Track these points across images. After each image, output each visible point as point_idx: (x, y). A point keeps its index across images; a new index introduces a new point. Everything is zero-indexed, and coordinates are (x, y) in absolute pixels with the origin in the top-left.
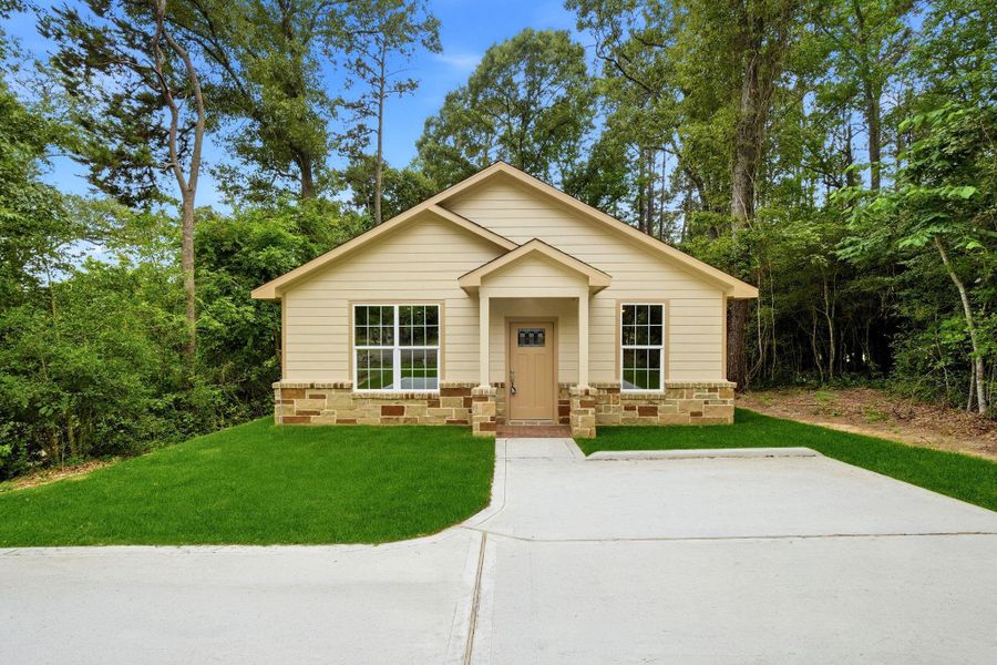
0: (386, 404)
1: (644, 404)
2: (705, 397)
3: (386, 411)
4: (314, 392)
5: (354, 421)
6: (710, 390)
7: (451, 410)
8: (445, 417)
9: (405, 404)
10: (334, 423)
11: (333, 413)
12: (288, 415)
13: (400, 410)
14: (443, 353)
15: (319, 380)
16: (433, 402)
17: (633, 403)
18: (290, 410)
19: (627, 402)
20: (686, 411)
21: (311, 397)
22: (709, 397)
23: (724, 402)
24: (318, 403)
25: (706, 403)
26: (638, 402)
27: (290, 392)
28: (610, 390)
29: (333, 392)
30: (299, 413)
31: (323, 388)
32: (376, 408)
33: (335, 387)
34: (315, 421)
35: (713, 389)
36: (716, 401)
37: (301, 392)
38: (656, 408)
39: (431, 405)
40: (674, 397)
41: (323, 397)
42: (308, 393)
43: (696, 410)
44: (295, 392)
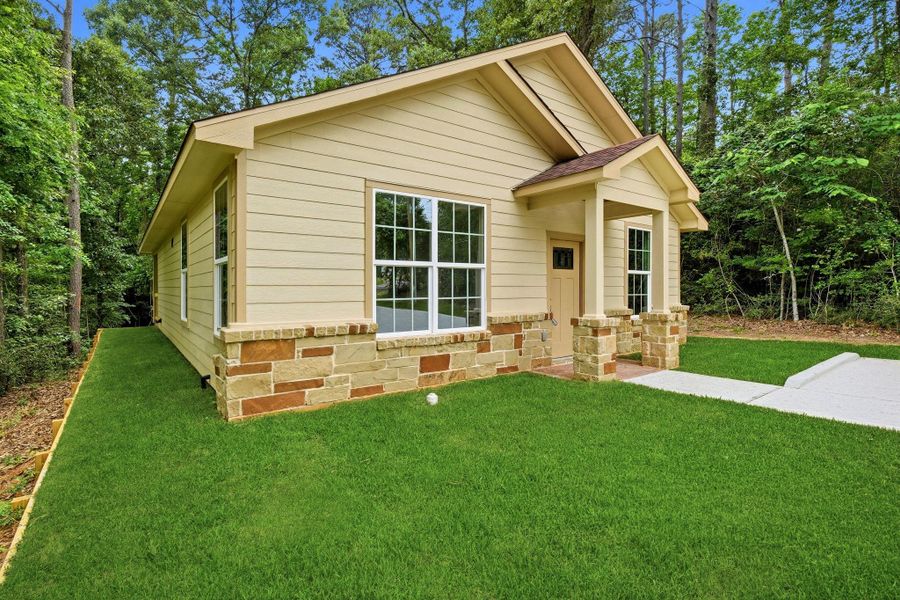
0: (426, 353)
3: (427, 364)
4: (313, 344)
5: (379, 389)
7: (502, 354)
8: (494, 364)
9: (451, 351)
10: (346, 397)
11: (346, 380)
12: (258, 394)
13: (444, 361)
14: (489, 275)
15: (323, 321)
16: (483, 345)
18: (263, 383)
21: (307, 353)
24: (320, 363)
27: (263, 347)
29: (346, 341)
30: (280, 387)
31: (333, 334)
32: (412, 361)
33: (353, 331)
34: (314, 399)
37: (284, 347)
39: (481, 350)
41: (328, 351)
42: (300, 347)
44: (273, 347)
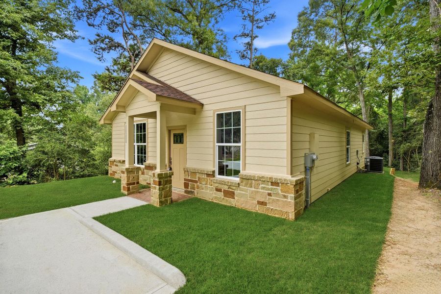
1: (226, 188)
2: (269, 189)
6: (273, 184)
17: (220, 186)
19: (217, 185)
20: (254, 199)
22: (271, 189)
23: (285, 197)
25: (269, 194)
26: (223, 186)
28: (208, 175)
35: (275, 183)
36: (277, 194)
38: (233, 193)
40: (246, 185)
43: (262, 200)
